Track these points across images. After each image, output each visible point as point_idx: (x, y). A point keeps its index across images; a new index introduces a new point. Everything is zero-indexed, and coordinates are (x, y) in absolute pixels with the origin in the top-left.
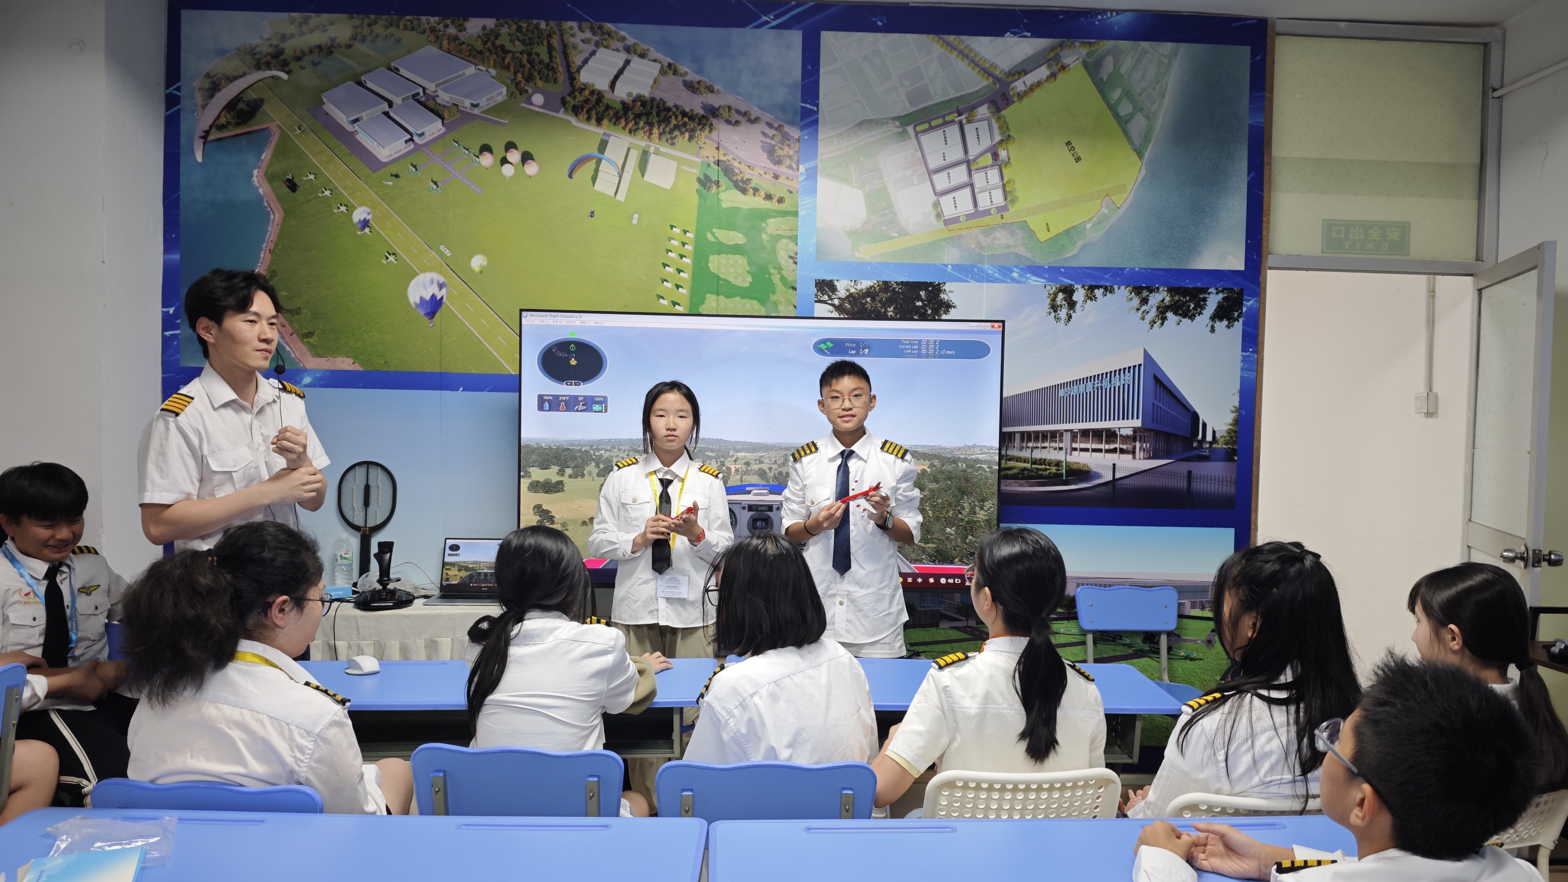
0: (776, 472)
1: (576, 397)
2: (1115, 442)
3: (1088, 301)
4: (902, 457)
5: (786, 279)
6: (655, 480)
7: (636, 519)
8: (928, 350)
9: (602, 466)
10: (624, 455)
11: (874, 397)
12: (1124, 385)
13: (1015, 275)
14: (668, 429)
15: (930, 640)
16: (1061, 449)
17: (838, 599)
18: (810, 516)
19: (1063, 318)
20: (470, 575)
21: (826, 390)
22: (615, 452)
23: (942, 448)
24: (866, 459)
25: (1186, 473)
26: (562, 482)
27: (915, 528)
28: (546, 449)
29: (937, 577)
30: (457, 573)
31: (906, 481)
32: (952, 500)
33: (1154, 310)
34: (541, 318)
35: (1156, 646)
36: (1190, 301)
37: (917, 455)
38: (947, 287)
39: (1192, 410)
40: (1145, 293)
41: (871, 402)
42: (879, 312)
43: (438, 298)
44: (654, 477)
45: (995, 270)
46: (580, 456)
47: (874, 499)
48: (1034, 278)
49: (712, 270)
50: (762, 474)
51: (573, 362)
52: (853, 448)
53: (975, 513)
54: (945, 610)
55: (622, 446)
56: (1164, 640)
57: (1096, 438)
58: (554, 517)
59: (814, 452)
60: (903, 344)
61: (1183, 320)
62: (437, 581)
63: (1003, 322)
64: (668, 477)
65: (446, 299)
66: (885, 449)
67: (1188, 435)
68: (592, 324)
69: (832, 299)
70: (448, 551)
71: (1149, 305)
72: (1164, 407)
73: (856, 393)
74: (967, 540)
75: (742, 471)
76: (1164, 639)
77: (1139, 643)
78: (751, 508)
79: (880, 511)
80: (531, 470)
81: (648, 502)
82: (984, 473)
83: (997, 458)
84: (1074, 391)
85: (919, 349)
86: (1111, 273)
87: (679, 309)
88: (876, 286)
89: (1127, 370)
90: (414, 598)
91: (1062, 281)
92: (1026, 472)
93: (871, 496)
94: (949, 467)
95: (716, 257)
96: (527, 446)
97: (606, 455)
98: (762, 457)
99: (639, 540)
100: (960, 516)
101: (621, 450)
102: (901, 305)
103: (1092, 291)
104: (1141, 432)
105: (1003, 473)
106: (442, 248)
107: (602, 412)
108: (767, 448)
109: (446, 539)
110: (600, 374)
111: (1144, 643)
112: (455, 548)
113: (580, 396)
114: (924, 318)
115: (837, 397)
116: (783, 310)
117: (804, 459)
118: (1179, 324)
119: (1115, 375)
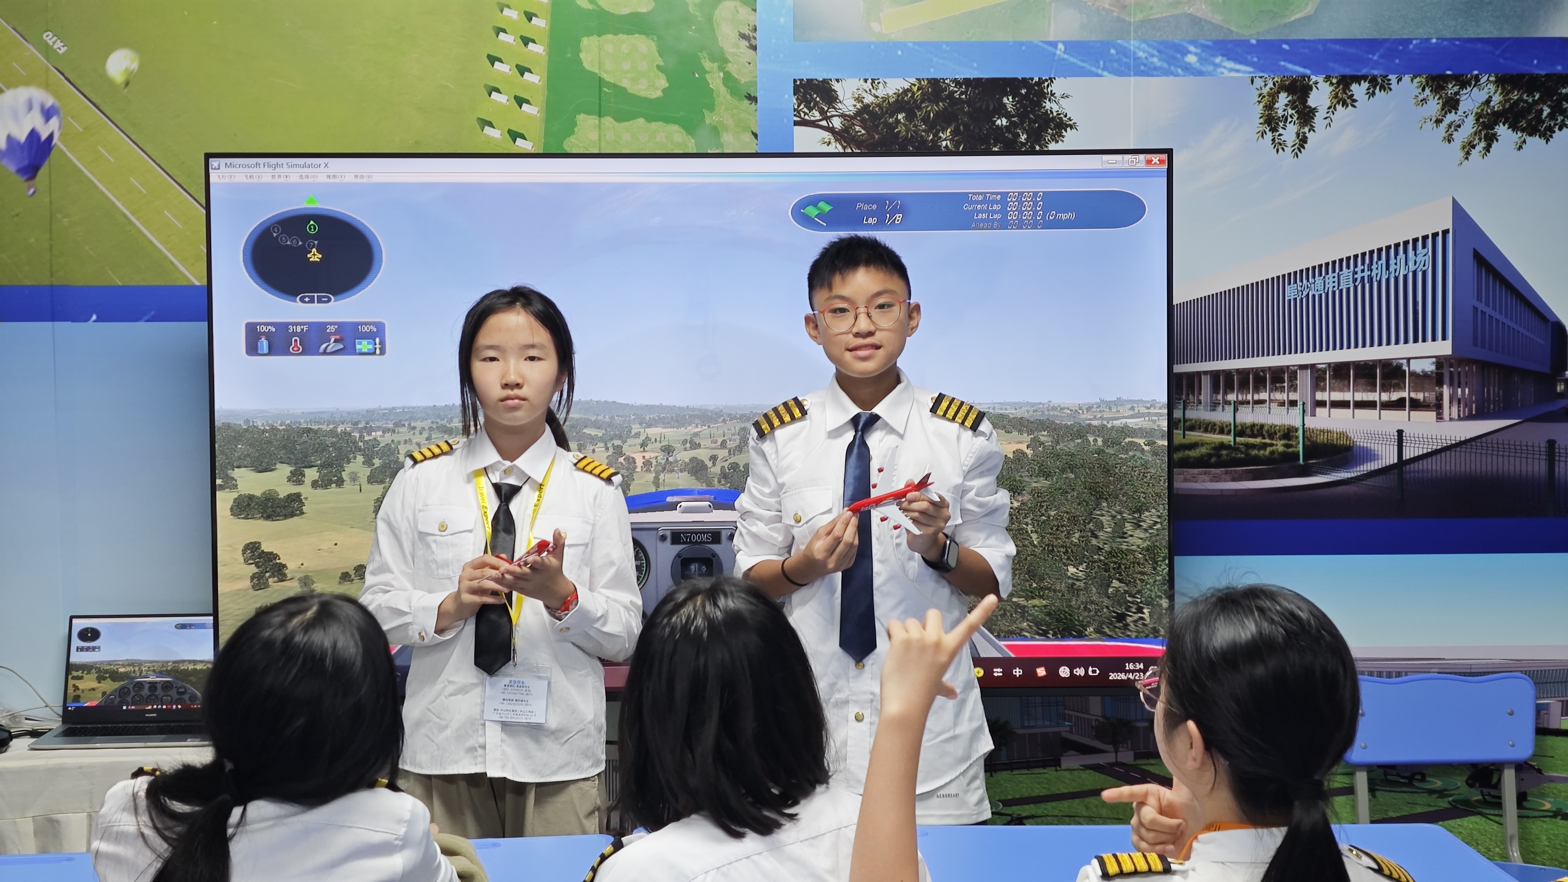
0: (726, 464)
1: (323, 326)
2: (1400, 387)
3: (1339, 107)
4: (974, 427)
5: (735, 80)
6: (484, 485)
7: (446, 564)
8: (1021, 212)
9: (377, 462)
10: (421, 439)
11: (917, 307)
12: (1415, 273)
13: (1191, 59)
14: (506, 386)
15: (1044, 792)
16: (1293, 403)
17: (853, 710)
18: (790, 547)
19: (1290, 143)
20: (123, 688)
21: (821, 295)
22: (403, 434)
23: (1054, 409)
24: (902, 432)
25: (1543, 445)
26: (298, 495)
27: (1002, 568)
28: (264, 431)
29: (1053, 665)
30: (95, 684)
31: (982, 475)
32: (1079, 511)
33: (1471, 120)
34: (247, 170)
35: (1493, 792)
36: (1542, 100)
37: (1003, 423)
38: (1058, 87)
39: (1552, 320)
40: (1452, 89)
41: (910, 317)
42: (924, 142)
43: (44, 136)
44: (483, 481)
45: (1151, 50)
46: (333, 444)
47: (916, 506)
48: (1230, 64)
49: (587, 65)
50: (697, 468)
51: (315, 256)
52: (877, 410)
53: (1123, 535)
54: (1071, 732)
55: (416, 420)
56: (1509, 780)
57: (1362, 381)
58: (284, 566)
59: (800, 419)
60: (972, 202)
61: (1529, 139)
62: (56, 702)
63: (1169, 152)
64: (512, 481)
65: (60, 139)
66: (940, 412)
67: (1546, 369)
68: (350, 179)
69: (827, 118)
70: (76, 642)
71: (1460, 112)
72: (1496, 315)
73: (881, 300)
74: (1111, 590)
75: (658, 464)
76: (1509, 777)
77: (1459, 785)
78: (677, 537)
79: (931, 530)
80: (237, 473)
81: (470, 531)
82: (1138, 454)
83: (1164, 424)
84: (1317, 286)
85: (1004, 212)
86: (1382, 51)
87: (522, 145)
88: (915, 89)
89: (1420, 243)
90: (11, 737)
91: (1286, 69)
92: (1224, 452)
93: (910, 502)
94: (1070, 446)
95: (594, 39)
96: (228, 426)
97: (385, 440)
98: (696, 435)
99: (450, 606)
100: (1094, 542)
101: (414, 428)
102: (966, 126)
103: (1347, 87)
104: (1451, 366)
105: (1177, 456)
106: (49, 38)
107: (374, 353)
108: (706, 417)
109: (72, 618)
110: (369, 278)
111: (1471, 786)
112: (89, 635)
113: (331, 324)
114: (1011, 149)
115: (843, 310)
116: (730, 144)
117: (778, 433)
118: (1520, 147)
119: (1396, 254)
